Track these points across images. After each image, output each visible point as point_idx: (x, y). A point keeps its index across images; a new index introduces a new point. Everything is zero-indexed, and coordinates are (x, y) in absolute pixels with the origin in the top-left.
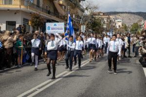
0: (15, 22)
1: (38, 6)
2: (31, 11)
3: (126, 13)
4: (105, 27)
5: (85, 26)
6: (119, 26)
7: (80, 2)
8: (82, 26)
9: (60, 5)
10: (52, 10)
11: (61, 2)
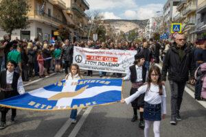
0: (29, 32)
1: (49, 15)
3: (123, 20)
5: (97, 35)
7: (84, 10)
10: (61, 19)
11: (69, 11)
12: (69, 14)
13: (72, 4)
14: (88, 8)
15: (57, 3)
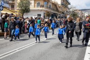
0: (41, 14)
1: (50, 8)
2: (47, 10)
4: (80, 16)
6: (87, 15)
7: (68, 5)
8: (68, 16)
9: (59, 7)
10: (56, 10)
11: (60, 6)
12: (60, 7)
13: (61, 2)
14: (70, 4)
15: (54, 2)
